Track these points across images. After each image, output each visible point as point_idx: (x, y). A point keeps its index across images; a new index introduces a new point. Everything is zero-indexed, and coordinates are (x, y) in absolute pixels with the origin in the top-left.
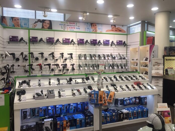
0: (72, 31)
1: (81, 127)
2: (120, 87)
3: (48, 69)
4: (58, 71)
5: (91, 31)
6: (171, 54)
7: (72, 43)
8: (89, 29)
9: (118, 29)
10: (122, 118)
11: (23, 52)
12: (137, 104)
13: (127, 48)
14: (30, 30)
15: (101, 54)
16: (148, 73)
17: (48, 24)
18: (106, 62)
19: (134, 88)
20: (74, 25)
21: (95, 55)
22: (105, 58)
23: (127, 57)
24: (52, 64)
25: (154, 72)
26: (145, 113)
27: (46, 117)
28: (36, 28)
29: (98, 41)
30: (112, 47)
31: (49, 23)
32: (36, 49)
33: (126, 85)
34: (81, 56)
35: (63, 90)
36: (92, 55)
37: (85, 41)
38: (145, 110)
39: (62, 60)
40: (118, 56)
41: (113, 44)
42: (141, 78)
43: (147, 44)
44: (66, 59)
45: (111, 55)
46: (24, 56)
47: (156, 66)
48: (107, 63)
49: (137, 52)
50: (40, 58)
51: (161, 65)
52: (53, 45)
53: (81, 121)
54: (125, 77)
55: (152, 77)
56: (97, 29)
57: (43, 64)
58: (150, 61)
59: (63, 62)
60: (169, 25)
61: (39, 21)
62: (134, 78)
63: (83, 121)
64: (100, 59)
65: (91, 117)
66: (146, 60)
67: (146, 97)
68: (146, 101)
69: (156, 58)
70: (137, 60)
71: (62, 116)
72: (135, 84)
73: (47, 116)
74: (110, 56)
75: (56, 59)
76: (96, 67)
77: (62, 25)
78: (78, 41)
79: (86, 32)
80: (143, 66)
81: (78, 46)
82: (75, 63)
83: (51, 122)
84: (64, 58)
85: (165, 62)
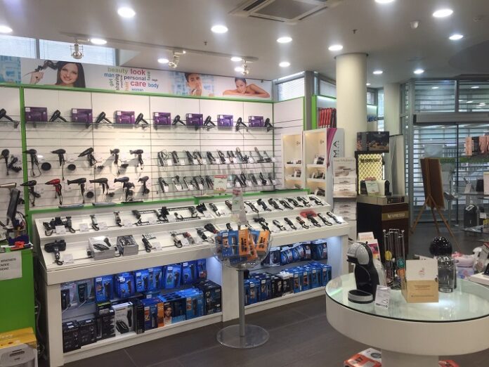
0: (138, 92)
1: (196, 315)
2: (274, 223)
3: (79, 192)
4: (105, 197)
5: (185, 92)
6: (371, 149)
7: (141, 123)
8: (182, 88)
9: (251, 88)
10: (279, 290)
11: (8, 149)
12: (308, 260)
13: (273, 134)
14: (26, 90)
15: (213, 150)
16: (326, 193)
17: (74, 73)
18: (227, 171)
19: (302, 223)
20: (142, 76)
21: (199, 154)
22: (223, 159)
23: (274, 156)
24: (89, 178)
25: (338, 190)
26: (325, 277)
27: (112, 301)
28: (40, 83)
29: (204, 119)
30: (238, 132)
31: (76, 71)
32: (44, 141)
33: (286, 219)
34: (164, 156)
35: (152, 237)
36: (192, 154)
37: (173, 117)
38: (325, 270)
39: (115, 169)
40: (254, 154)
41: (241, 125)
42: (313, 202)
43: (320, 125)
44: (125, 166)
45: (238, 153)
46: (9, 161)
47: (341, 176)
48: (229, 172)
49: (298, 143)
50: (55, 165)
51: (352, 172)
52: (90, 128)
53: (195, 302)
54: (282, 202)
55: (334, 201)
56: (202, 87)
57: (63, 179)
58: (328, 165)
59: (119, 173)
60: (365, 82)
61: (49, 64)
62: (301, 203)
63: (200, 302)
64: (212, 164)
65: (216, 291)
66: (320, 163)
67: (326, 244)
68: (325, 250)
69: (340, 159)
70: (299, 162)
71: (149, 297)
72: (303, 216)
73: (113, 299)
74: (236, 156)
75: (97, 165)
76: (202, 183)
77: (111, 76)
78: (155, 118)
79: (175, 94)
80: (314, 177)
81: (155, 131)
82: (149, 175)
83: (129, 309)
84: (120, 164)
85: (360, 166)
